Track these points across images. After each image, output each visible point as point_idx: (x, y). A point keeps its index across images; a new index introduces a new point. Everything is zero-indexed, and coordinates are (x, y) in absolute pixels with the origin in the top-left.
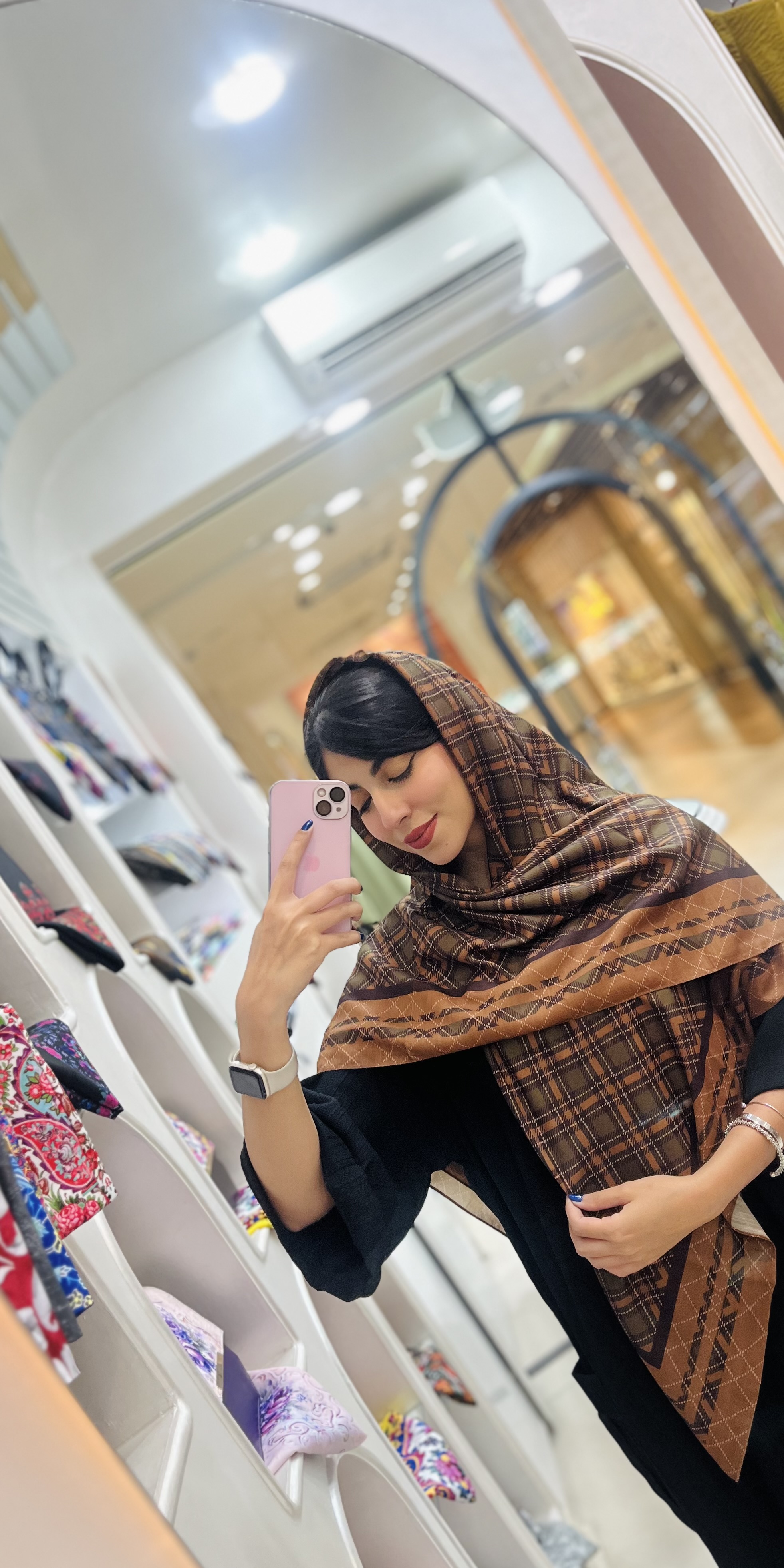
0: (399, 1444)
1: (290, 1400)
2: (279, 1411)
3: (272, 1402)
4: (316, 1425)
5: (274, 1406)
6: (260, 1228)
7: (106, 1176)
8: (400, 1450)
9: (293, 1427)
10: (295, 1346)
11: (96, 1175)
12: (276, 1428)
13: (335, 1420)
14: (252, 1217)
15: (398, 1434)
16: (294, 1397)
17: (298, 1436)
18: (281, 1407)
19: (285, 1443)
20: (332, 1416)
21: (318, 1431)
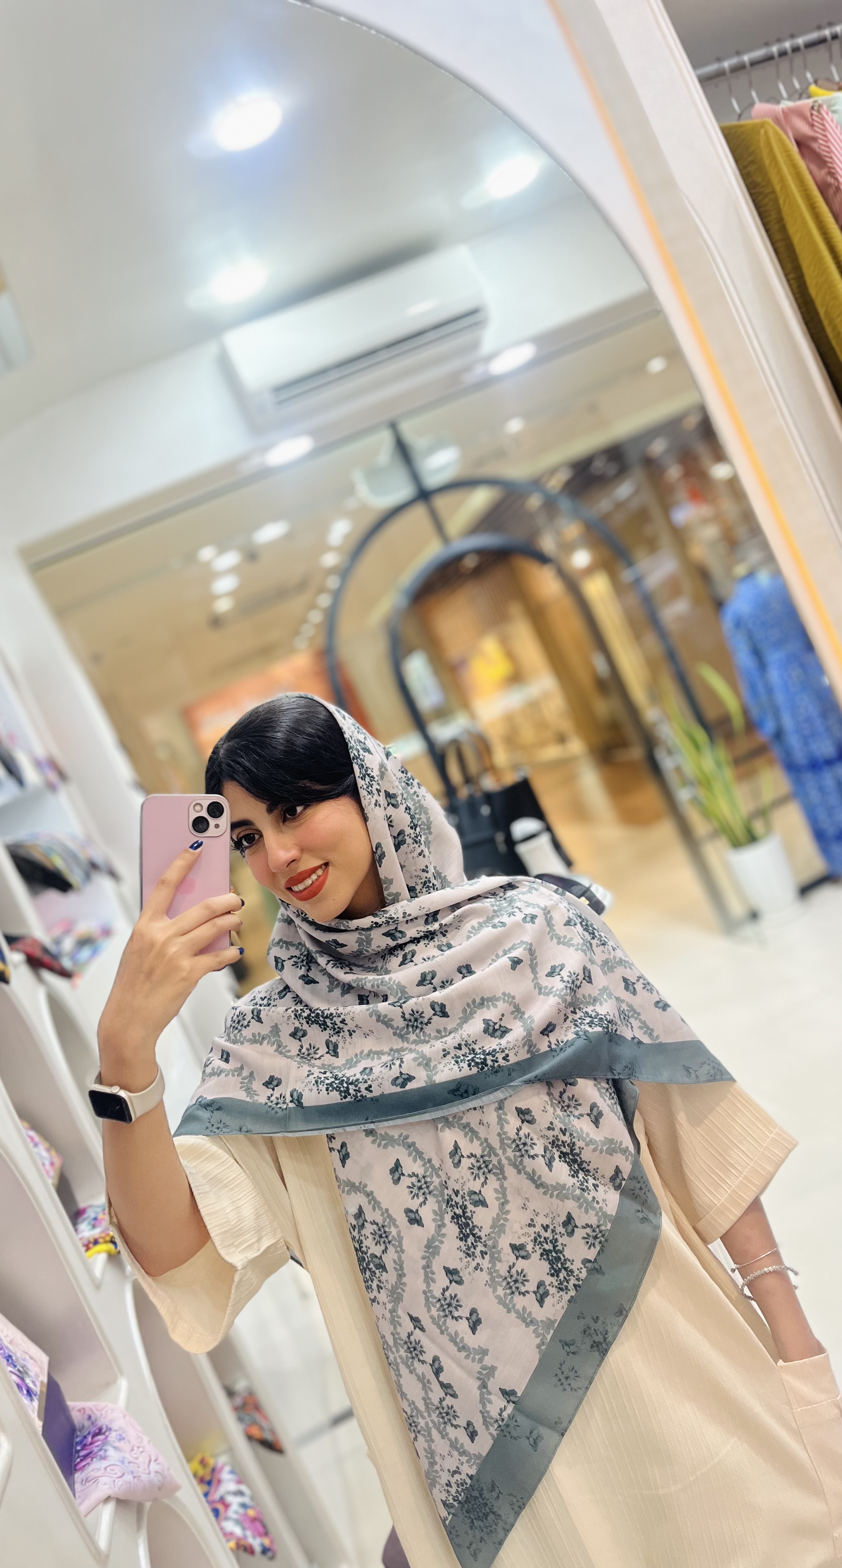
0: (206, 1488)
1: (109, 1439)
2: (96, 1450)
3: (89, 1439)
4: (132, 1469)
5: (91, 1444)
6: (99, 1252)
8: (206, 1495)
9: (108, 1469)
10: (118, 1382)
12: (91, 1467)
13: (153, 1465)
14: (92, 1240)
15: (208, 1478)
16: (112, 1437)
17: (114, 1479)
18: (98, 1446)
19: (100, 1485)
20: (150, 1461)
21: (134, 1477)
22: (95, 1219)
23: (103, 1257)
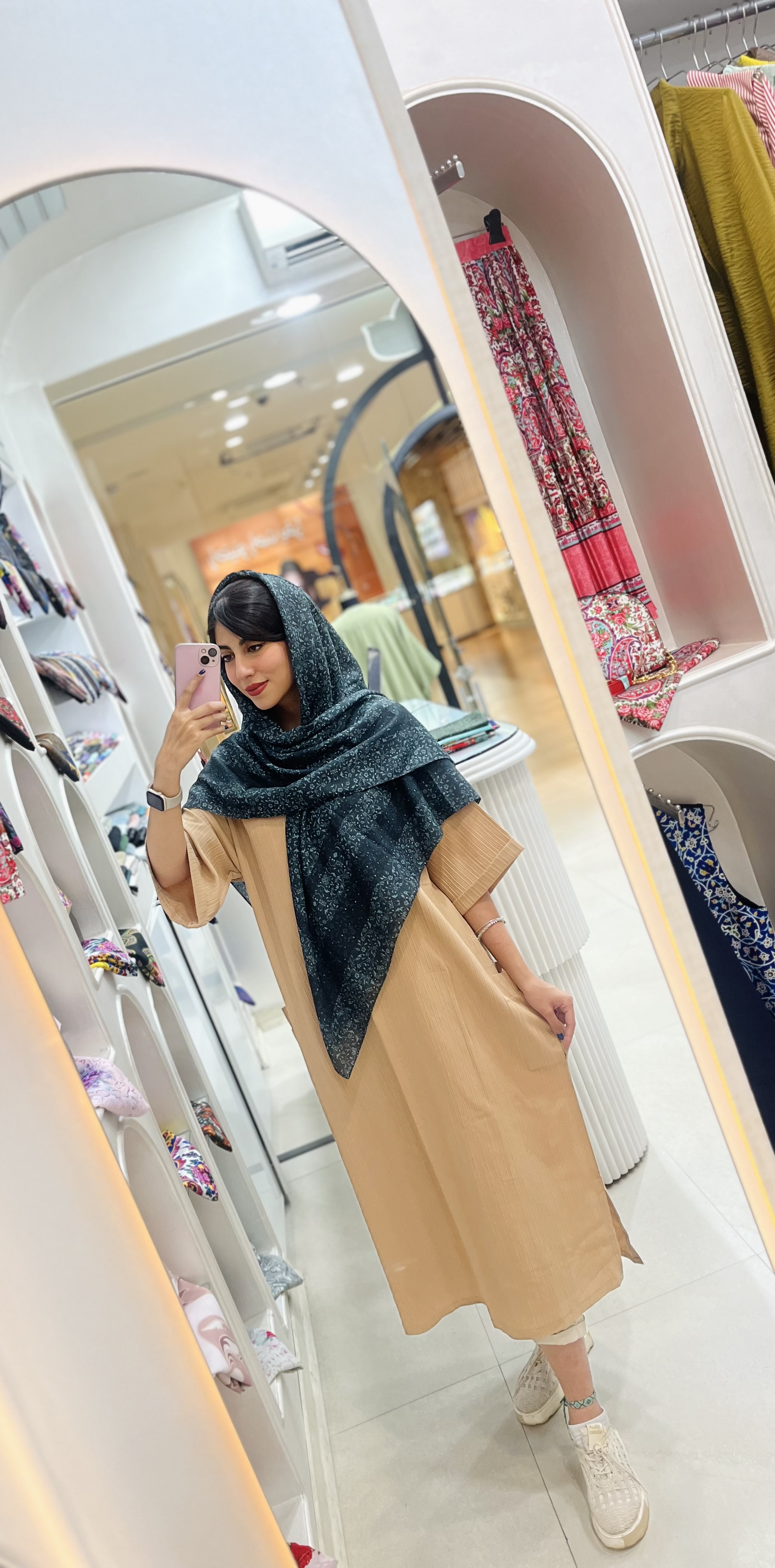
1: (101, 1076)
2: (92, 1081)
3: (88, 1077)
4: (116, 1095)
5: (89, 1079)
6: (98, 967)
7: (19, 880)
9: (101, 1091)
10: (109, 1048)
11: (12, 877)
13: (130, 1093)
14: (93, 958)
15: (169, 1145)
16: (103, 1076)
17: (104, 1097)
18: (94, 1080)
21: (117, 1097)
22: (96, 947)
23: (101, 970)
